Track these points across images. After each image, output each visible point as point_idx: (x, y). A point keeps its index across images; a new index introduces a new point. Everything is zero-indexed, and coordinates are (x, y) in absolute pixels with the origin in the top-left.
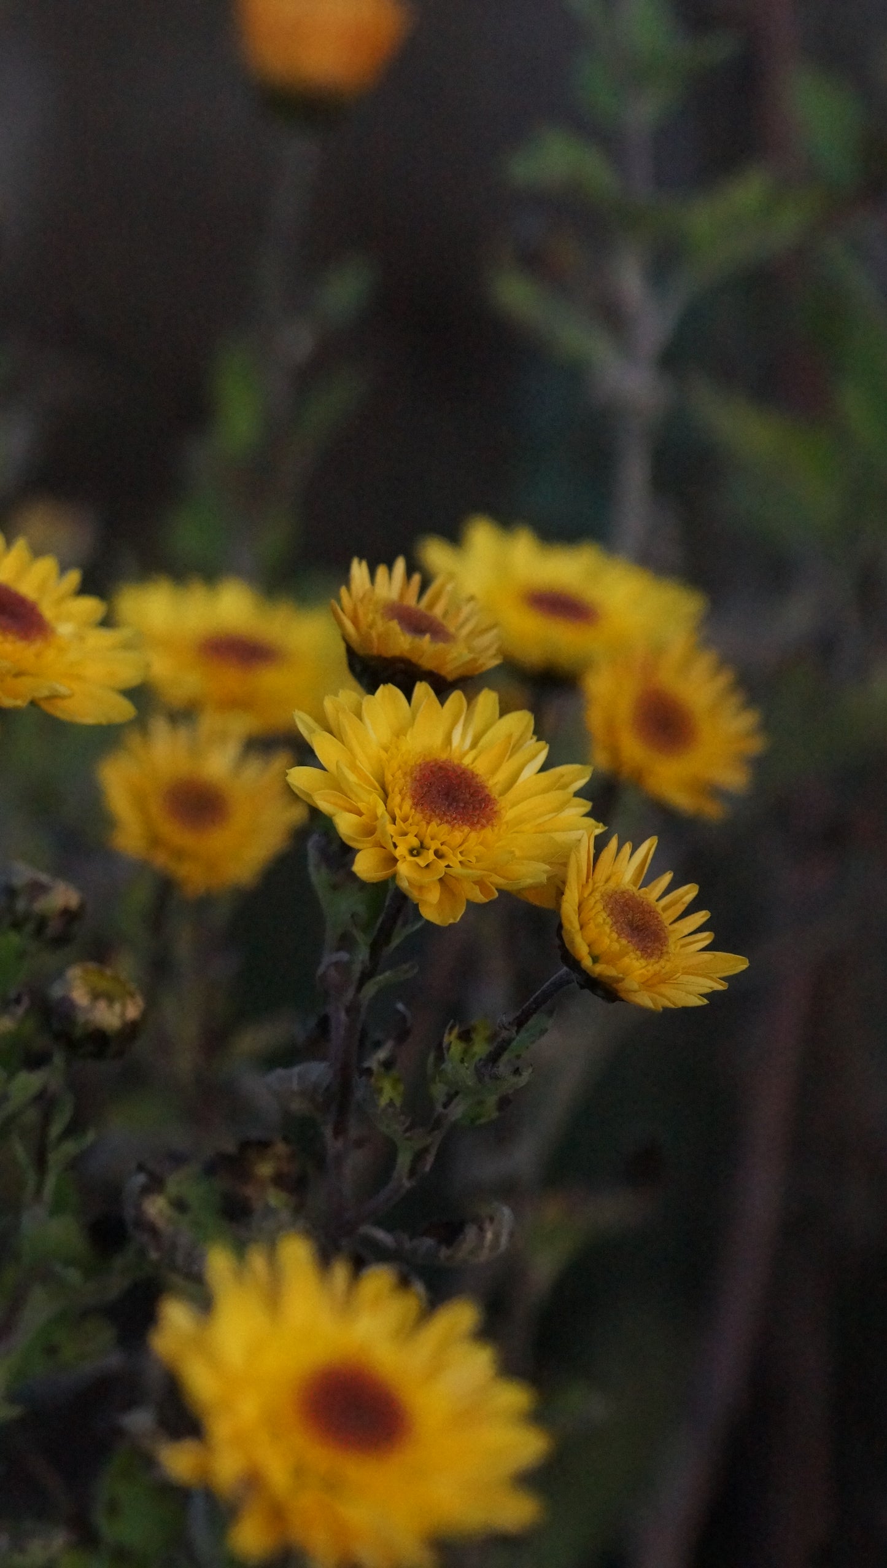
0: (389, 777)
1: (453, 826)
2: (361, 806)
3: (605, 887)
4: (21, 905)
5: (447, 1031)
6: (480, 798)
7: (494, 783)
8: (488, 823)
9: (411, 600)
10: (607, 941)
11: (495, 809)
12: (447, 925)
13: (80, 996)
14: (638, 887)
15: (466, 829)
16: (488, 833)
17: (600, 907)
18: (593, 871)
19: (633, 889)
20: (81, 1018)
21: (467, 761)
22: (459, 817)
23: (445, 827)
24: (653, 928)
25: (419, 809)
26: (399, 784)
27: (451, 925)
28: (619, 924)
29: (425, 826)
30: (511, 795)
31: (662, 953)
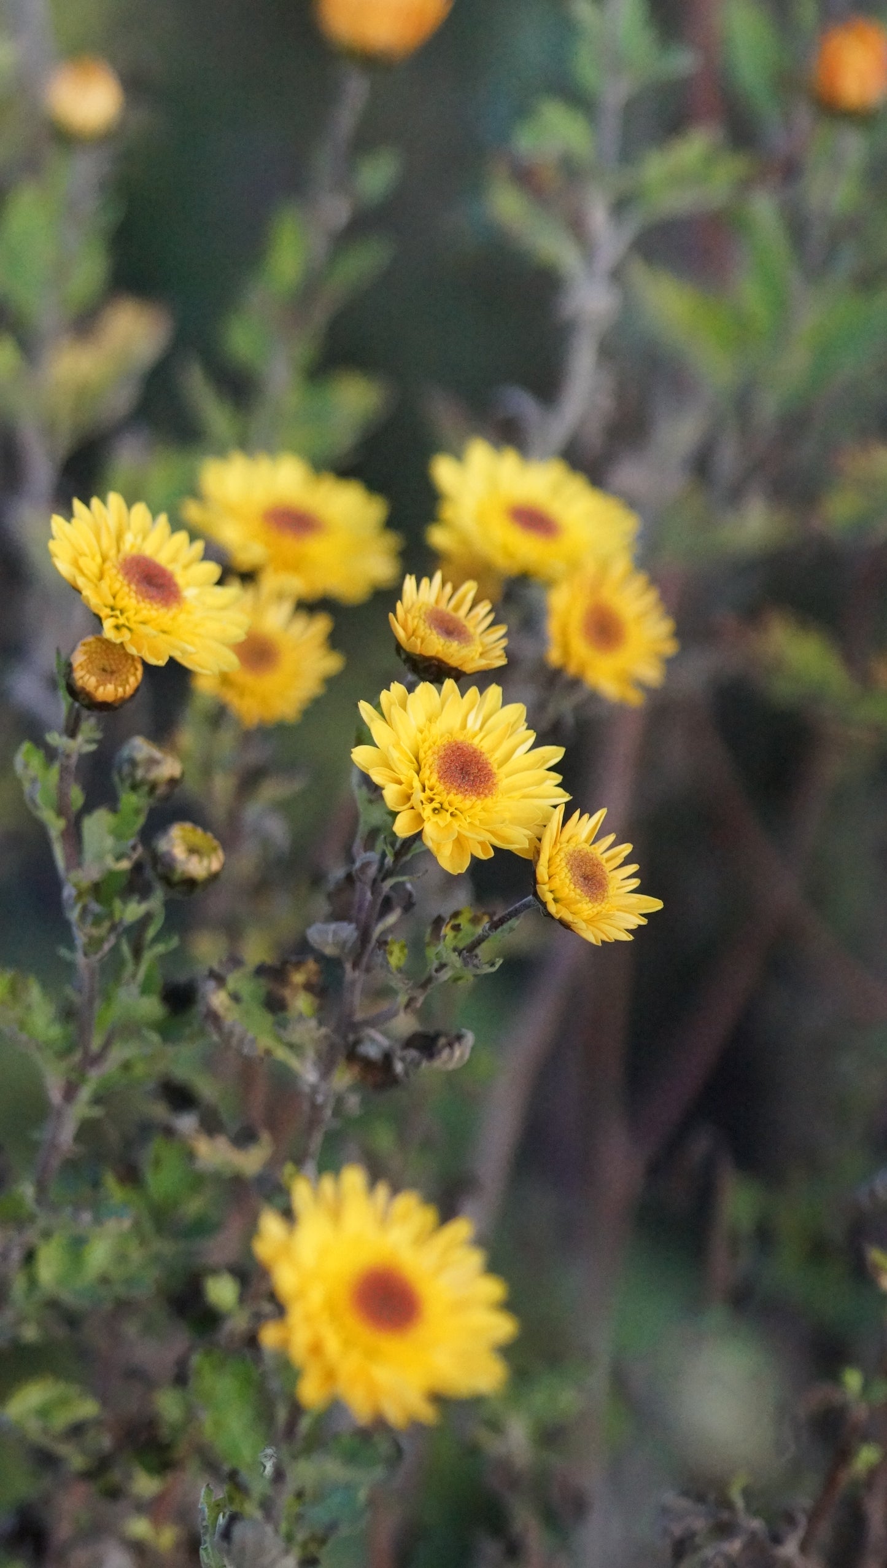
0: (422, 755)
1: (465, 795)
2: (403, 778)
3: (568, 848)
4: (140, 773)
5: (445, 926)
6: (485, 773)
7: (493, 759)
8: (489, 792)
9: (443, 606)
10: (567, 890)
11: (495, 782)
12: (456, 874)
13: (179, 852)
14: (590, 844)
15: (474, 798)
16: (489, 802)
17: (564, 864)
18: (561, 832)
19: (586, 847)
20: (180, 868)
21: (476, 742)
22: (469, 789)
23: (460, 797)
24: (599, 877)
25: (442, 781)
26: (430, 760)
27: (459, 874)
28: (575, 877)
29: (446, 795)
30: (506, 768)
31: (603, 898)
